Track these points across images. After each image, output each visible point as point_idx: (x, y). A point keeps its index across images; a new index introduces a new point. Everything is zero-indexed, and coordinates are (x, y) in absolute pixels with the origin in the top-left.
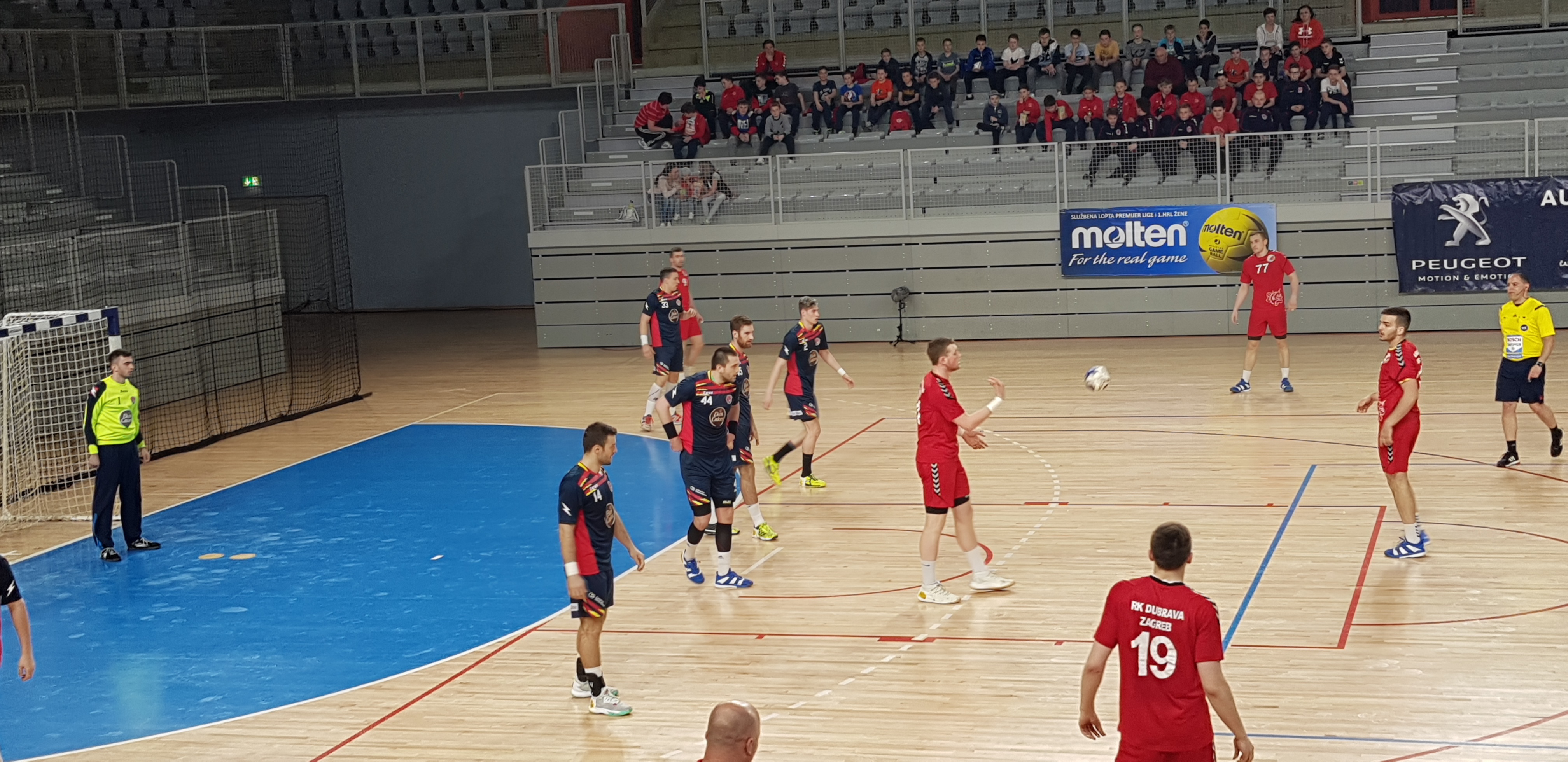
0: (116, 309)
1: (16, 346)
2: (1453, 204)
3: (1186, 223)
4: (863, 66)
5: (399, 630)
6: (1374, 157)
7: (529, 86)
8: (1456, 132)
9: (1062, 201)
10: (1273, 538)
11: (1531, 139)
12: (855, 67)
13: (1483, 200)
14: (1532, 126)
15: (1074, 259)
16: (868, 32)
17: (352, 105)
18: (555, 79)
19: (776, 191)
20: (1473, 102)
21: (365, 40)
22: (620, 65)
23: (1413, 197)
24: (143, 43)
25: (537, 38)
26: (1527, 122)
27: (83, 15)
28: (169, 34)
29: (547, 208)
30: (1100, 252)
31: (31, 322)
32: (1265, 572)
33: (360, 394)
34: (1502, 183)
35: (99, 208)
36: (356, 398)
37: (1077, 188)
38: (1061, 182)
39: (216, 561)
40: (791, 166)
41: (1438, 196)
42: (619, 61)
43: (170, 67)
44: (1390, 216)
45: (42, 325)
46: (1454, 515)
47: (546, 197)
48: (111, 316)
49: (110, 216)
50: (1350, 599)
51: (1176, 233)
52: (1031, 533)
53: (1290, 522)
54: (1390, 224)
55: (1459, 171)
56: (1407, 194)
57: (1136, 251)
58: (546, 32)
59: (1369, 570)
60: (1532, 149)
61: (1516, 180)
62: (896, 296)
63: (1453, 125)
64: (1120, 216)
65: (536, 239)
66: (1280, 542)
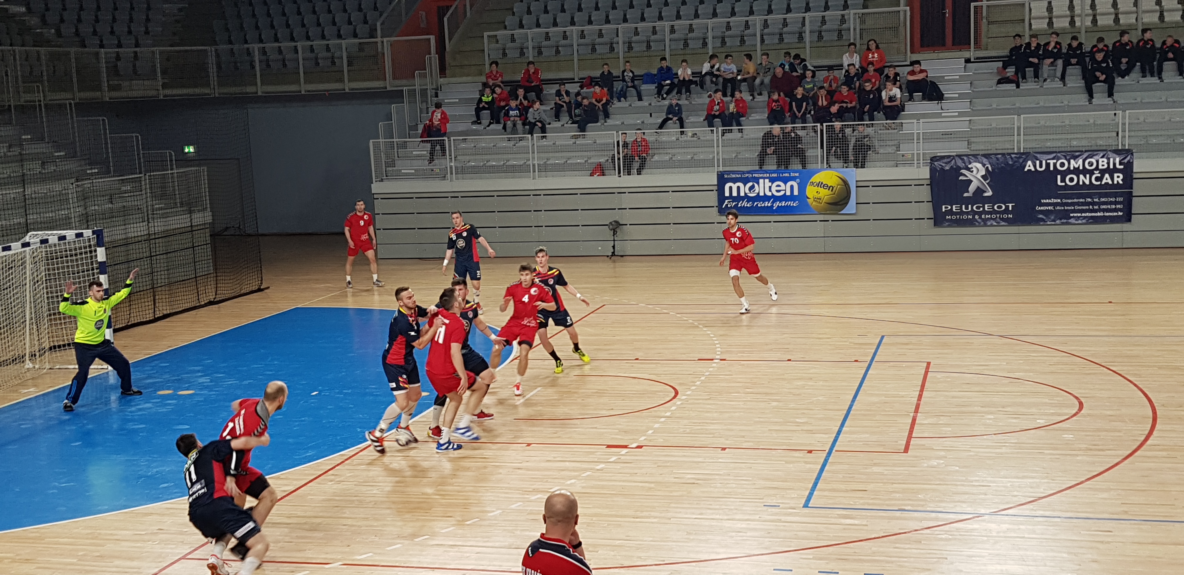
0: (102, 230)
1: (35, 254)
2: (969, 169)
3: (798, 180)
4: (590, 77)
5: (290, 440)
6: (918, 139)
7: (370, 89)
8: (970, 123)
9: (718, 166)
10: (859, 382)
11: (1019, 128)
12: (584, 79)
13: (987, 167)
14: (1019, 120)
15: (726, 203)
16: (594, 56)
17: (256, 99)
18: (390, 84)
19: (533, 158)
20: (980, 104)
21: (264, 58)
22: (431, 75)
23: (943, 165)
24: (118, 58)
25: (377, 58)
26: (1016, 116)
27: (77, 39)
28: (136, 53)
29: (384, 168)
30: (743, 199)
31: (45, 238)
32: (855, 404)
33: (262, 287)
34: (1000, 156)
35: (89, 164)
36: (260, 290)
37: (728, 157)
38: (718, 154)
39: (168, 395)
40: (544, 142)
41: (960, 165)
42: (431, 72)
43: (136, 74)
44: (928, 177)
45: (53, 239)
46: (974, 368)
47: (383, 161)
48: (99, 234)
49: (96, 171)
50: (910, 421)
51: (792, 187)
52: (703, 378)
53: (870, 372)
54: (928, 182)
55: (972, 149)
56: (939, 163)
57: (766, 198)
58: (384, 54)
59: (922, 402)
60: (1019, 135)
61: (1009, 154)
62: (611, 227)
63: (968, 119)
64: (756, 175)
65: (376, 188)
66: (864, 384)
